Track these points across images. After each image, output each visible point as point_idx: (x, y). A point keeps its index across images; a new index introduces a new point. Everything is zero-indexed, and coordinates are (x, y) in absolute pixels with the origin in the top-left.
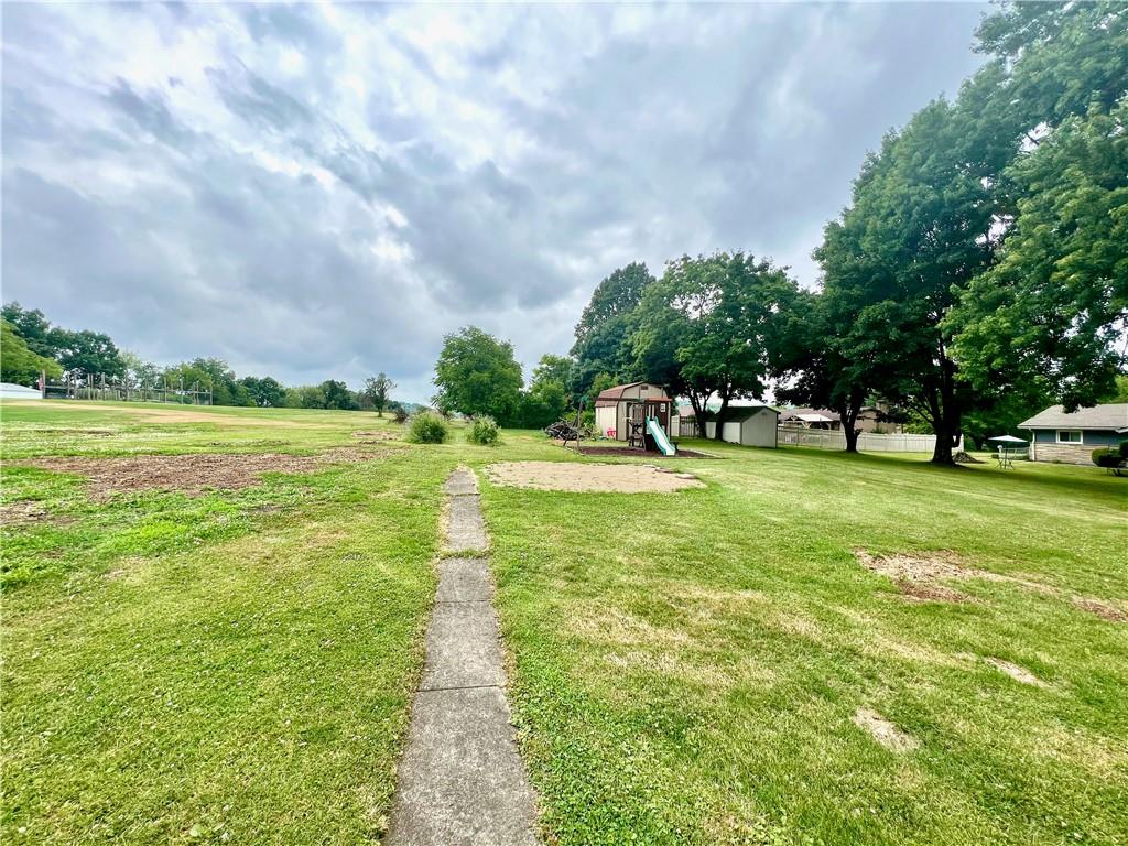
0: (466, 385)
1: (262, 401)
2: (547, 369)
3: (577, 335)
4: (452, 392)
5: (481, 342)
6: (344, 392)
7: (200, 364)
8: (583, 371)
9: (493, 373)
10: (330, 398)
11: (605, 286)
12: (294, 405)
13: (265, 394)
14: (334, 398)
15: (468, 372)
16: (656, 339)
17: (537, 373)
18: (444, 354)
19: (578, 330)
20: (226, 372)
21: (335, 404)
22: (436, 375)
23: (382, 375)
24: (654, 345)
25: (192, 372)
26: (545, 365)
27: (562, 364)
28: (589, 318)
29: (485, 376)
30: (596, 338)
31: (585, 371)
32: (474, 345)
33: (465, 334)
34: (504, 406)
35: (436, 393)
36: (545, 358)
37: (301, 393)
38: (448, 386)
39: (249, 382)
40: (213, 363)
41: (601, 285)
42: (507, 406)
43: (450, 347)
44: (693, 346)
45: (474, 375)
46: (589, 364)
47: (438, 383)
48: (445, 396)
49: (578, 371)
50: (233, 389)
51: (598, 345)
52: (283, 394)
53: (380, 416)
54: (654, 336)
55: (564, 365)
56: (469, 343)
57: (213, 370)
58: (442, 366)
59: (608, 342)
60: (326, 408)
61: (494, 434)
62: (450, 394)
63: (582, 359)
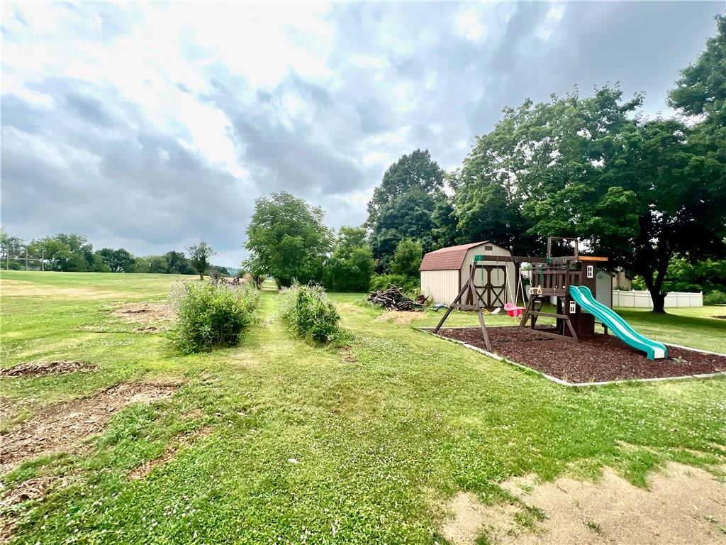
0: (278, 250)
1: (116, 267)
2: (346, 238)
4: (264, 258)
5: (293, 207)
7: (63, 239)
8: (381, 238)
9: (305, 237)
10: (172, 264)
11: (394, 169)
12: (142, 269)
13: (119, 262)
14: (175, 264)
15: (279, 236)
18: (256, 219)
19: (370, 207)
20: (85, 244)
21: (176, 269)
22: (247, 240)
23: (203, 244)
25: (54, 244)
26: (343, 236)
29: (298, 240)
30: (391, 211)
32: (286, 211)
33: (277, 200)
34: (316, 269)
36: (343, 230)
37: (150, 261)
38: (259, 250)
39: (105, 253)
40: (74, 238)
41: (391, 170)
42: (319, 269)
43: (261, 211)
45: (287, 239)
46: (385, 233)
47: (250, 247)
48: (257, 261)
49: (375, 239)
50: (89, 258)
51: (393, 217)
52: (133, 261)
53: (201, 279)
56: (281, 208)
57: (73, 243)
58: (254, 230)
59: (402, 214)
60: (168, 273)
62: (261, 258)
63: (378, 229)
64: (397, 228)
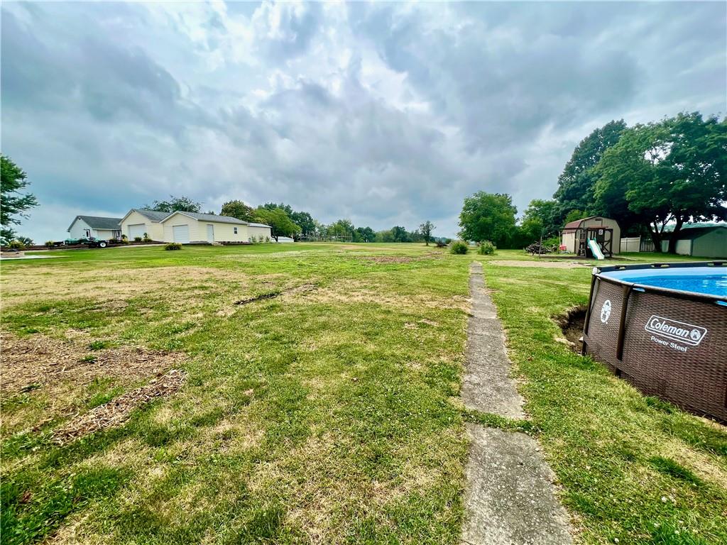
0: (477, 225)
1: (365, 240)
2: (535, 209)
3: (560, 183)
4: (469, 229)
5: (486, 199)
6: (404, 233)
8: (562, 209)
9: (494, 217)
10: (397, 237)
12: (379, 240)
13: (366, 236)
14: (399, 236)
15: (478, 217)
16: (610, 186)
17: (527, 213)
18: (464, 209)
19: (561, 179)
20: (351, 225)
21: (399, 240)
22: (460, 221)
23: (428, 222)
24: (609, 190)
26: (533, 207)
27: (545, 205)
28: (570, 170)
29: (489, 219)
30: (574, 184)
31: (564, 209)
32: (482, 202)
33: (477, 196)
34: (501, 235)
35: (460, 230)
36: (534, 202)
37: (383, 235)
38: (466, 227)
39: (360, 230)
42: (503, 236)
44: (639, 188)
45: (482, 219)
46: (567, 204)
47: (461, 225)
48: (465, 232)
49: (558, 209)
50: (353, 233)
51: (575, 189)
52: (375, 236)
53: (427, 245)
54: (608, 184)
55: (549, 206)
56: (479, 201)
57: (346, 225)
58: (463, 216)
60: (395, 242)
61: (491, 250)
62: (468, 230)
63: (562, 201)
64: (578, 199)
